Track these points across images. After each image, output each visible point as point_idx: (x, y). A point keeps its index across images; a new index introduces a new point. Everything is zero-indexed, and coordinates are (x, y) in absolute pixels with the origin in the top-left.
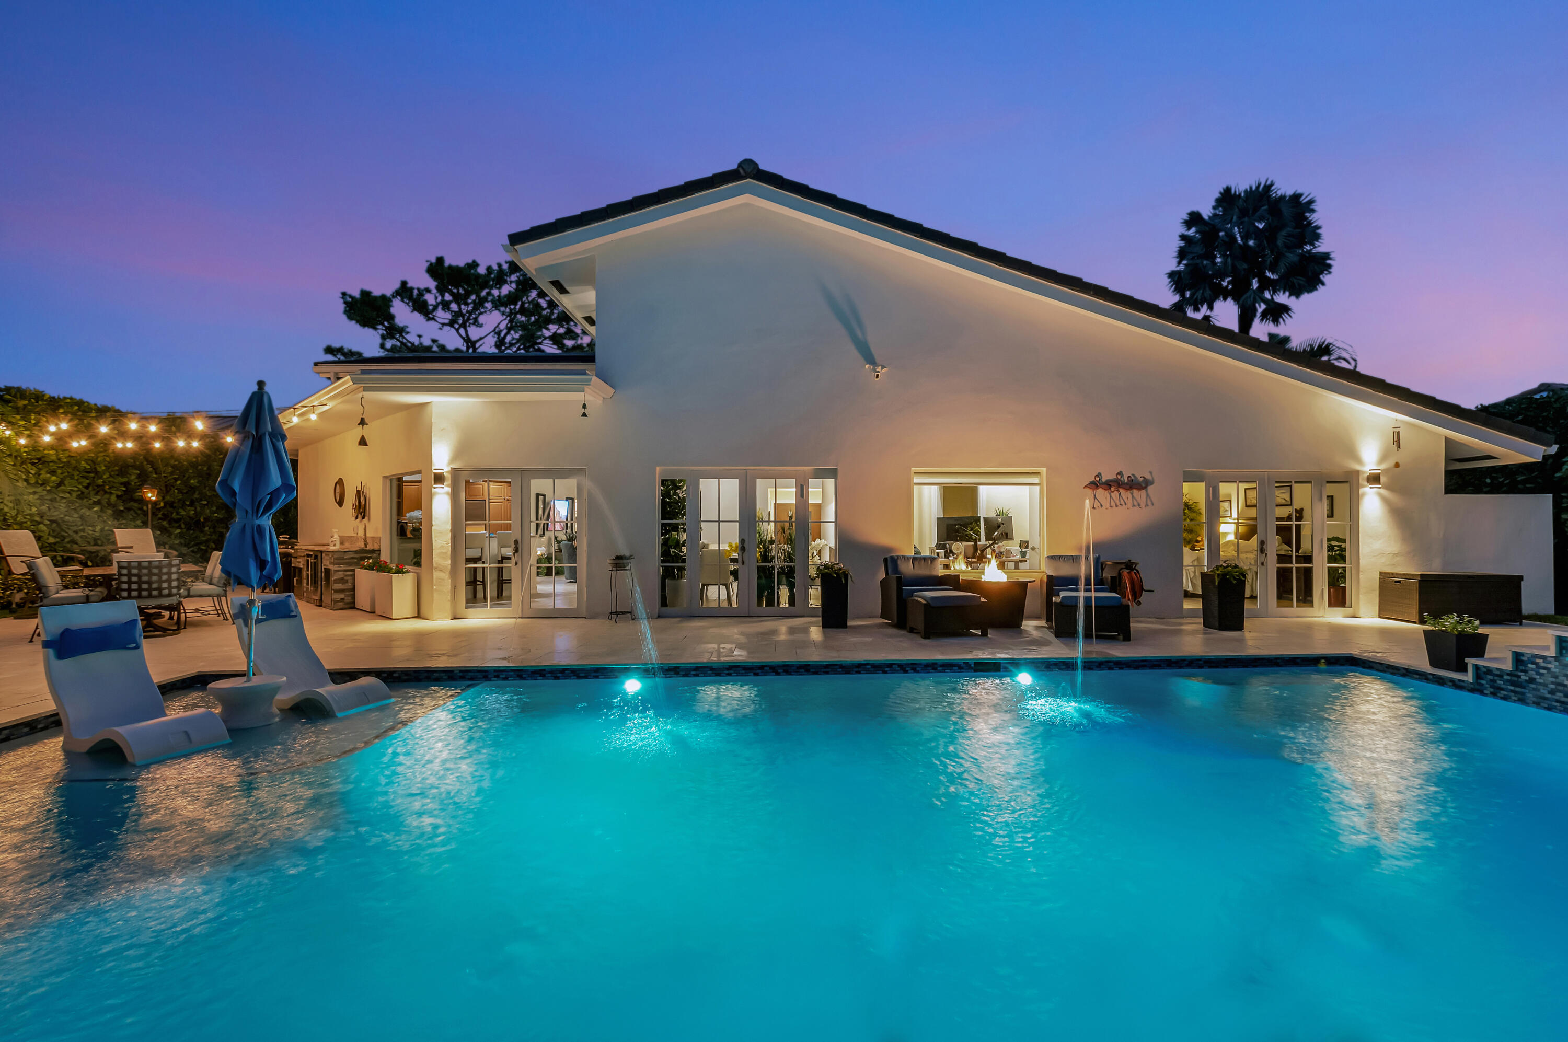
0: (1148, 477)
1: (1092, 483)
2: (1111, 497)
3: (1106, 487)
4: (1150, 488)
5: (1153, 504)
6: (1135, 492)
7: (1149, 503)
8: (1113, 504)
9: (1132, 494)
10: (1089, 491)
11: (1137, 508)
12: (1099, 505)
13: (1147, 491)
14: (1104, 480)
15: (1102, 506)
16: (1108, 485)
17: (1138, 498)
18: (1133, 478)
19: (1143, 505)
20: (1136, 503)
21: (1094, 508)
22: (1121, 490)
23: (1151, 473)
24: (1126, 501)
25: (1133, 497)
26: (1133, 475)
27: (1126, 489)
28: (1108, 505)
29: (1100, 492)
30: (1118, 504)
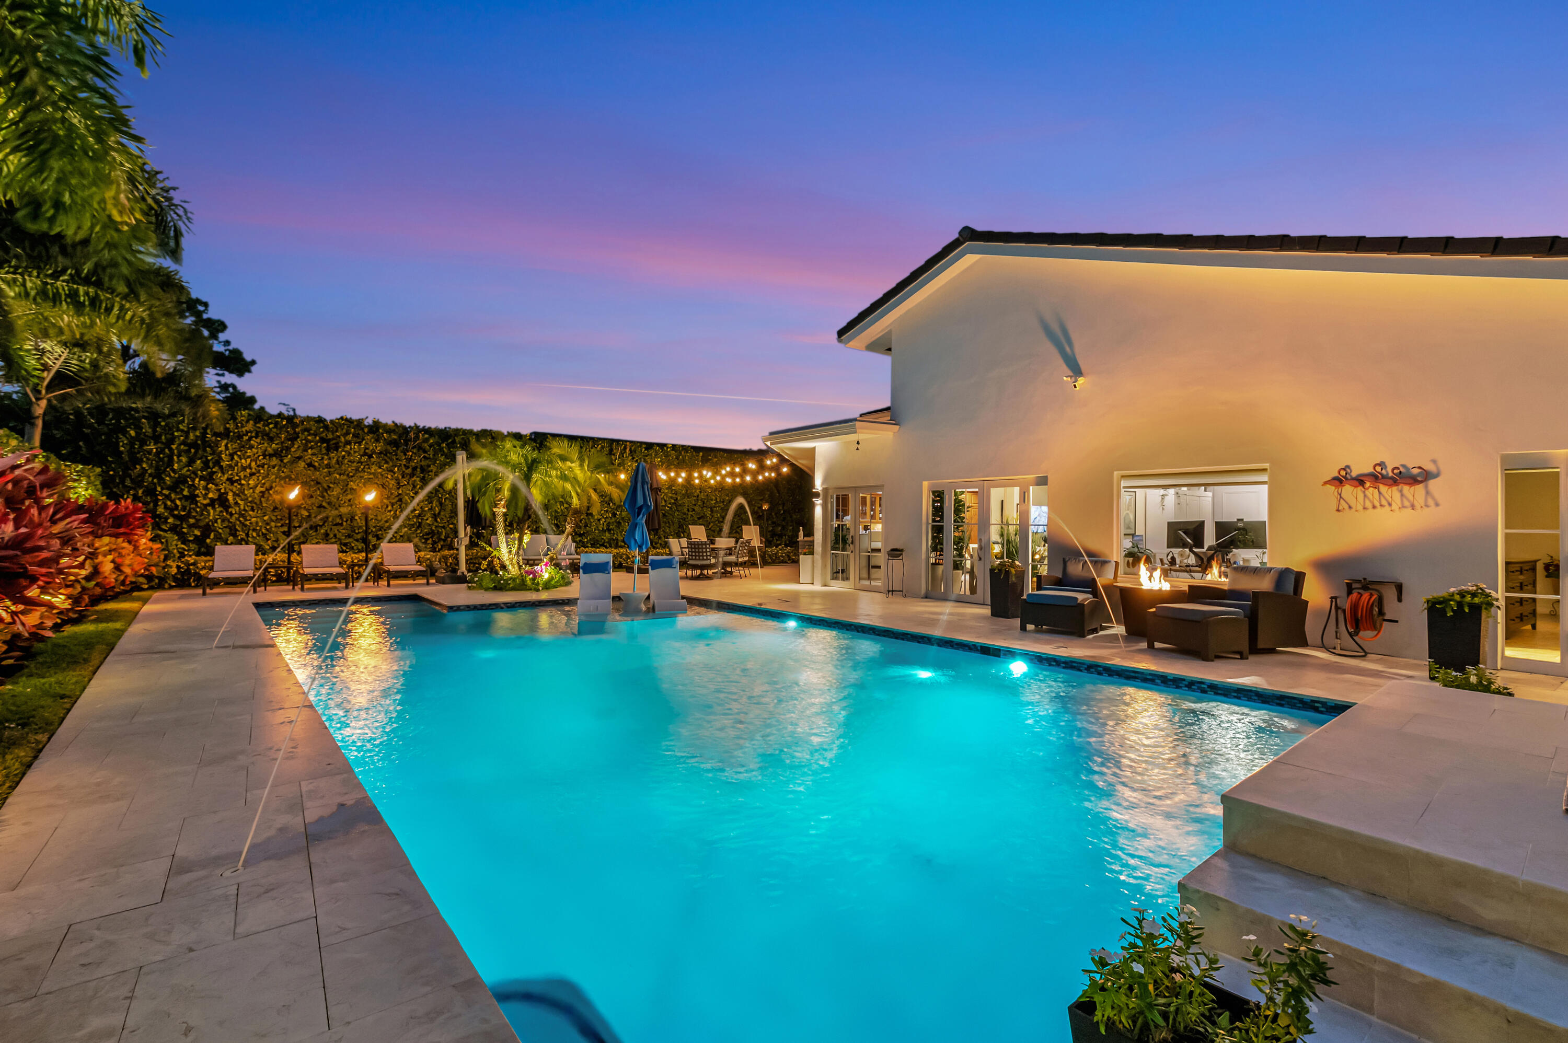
0: (1430, 467)
1: (1335, 479)
2: (1365, 496)
3: (1356, 483)
4: (1432, 483)
5: (1437, 505)
6: (1406, 489)
7: (1431, 502)
8: (1368, 504)
9: (1401, 491)
10: (1331, 488)
11: (1410, 510)
12: (1346, 506)
13: (1426, 487)
14: (1354, 474)
15: (1350, 507)
16: (1360, 481)
17: (1411, 498)
18: (1402, 469)
19: (1417, 505)
20: (1407, 503)
21: (1338, 510)
22: (1383, 488)
23: (1434, 462)
24: (1390, 499)
25: (1402, 495)
26: (1403, 466)
27: (1390, 486)
28: (1360, 507)
29: (1347, 490)
30: (1377, 504)
